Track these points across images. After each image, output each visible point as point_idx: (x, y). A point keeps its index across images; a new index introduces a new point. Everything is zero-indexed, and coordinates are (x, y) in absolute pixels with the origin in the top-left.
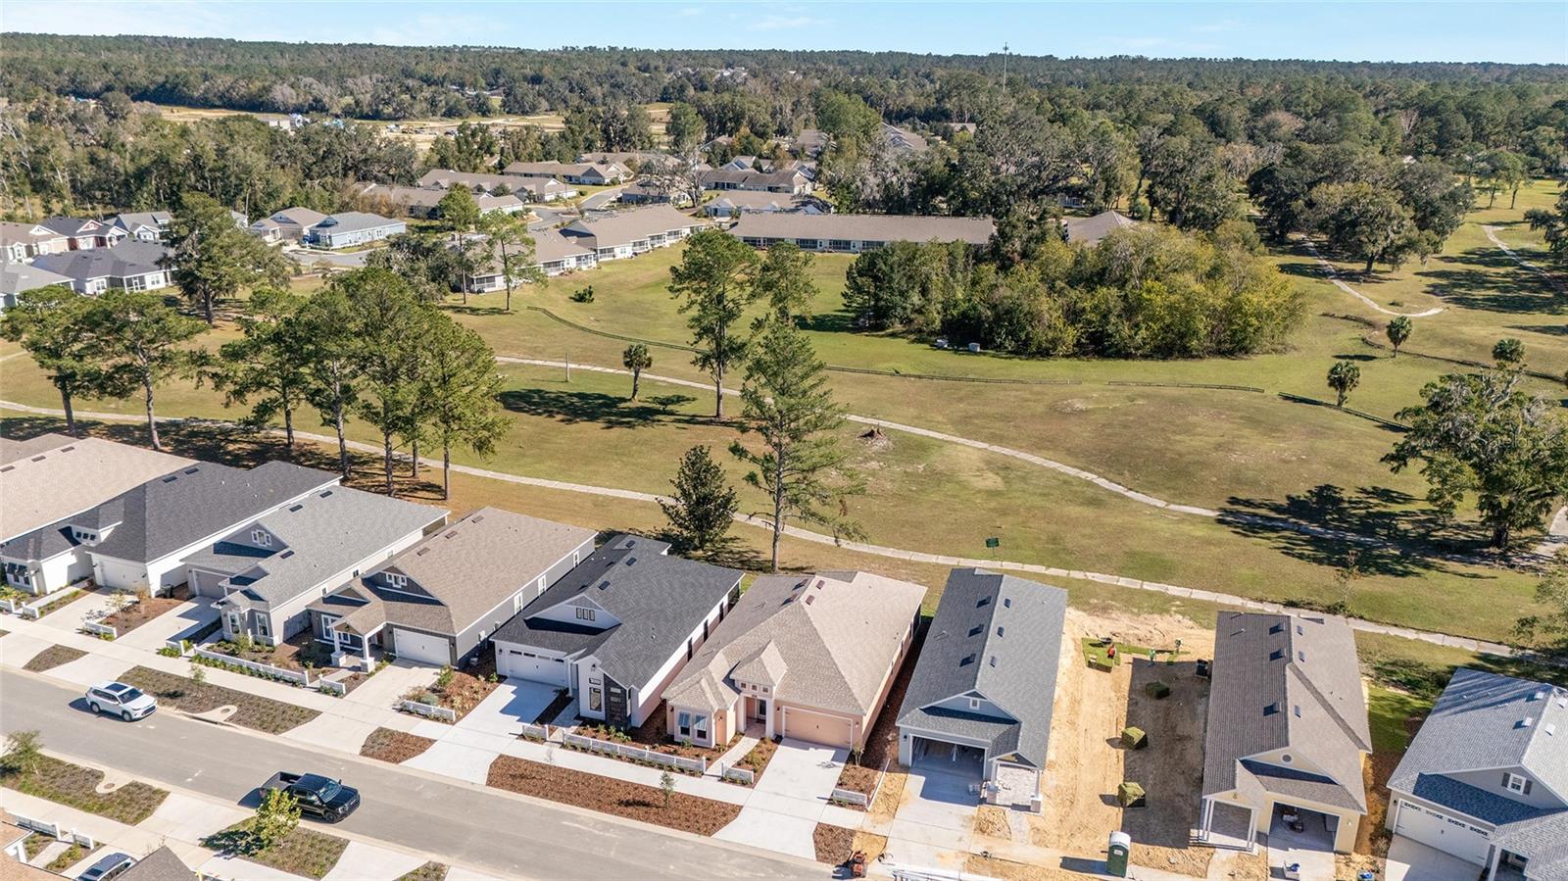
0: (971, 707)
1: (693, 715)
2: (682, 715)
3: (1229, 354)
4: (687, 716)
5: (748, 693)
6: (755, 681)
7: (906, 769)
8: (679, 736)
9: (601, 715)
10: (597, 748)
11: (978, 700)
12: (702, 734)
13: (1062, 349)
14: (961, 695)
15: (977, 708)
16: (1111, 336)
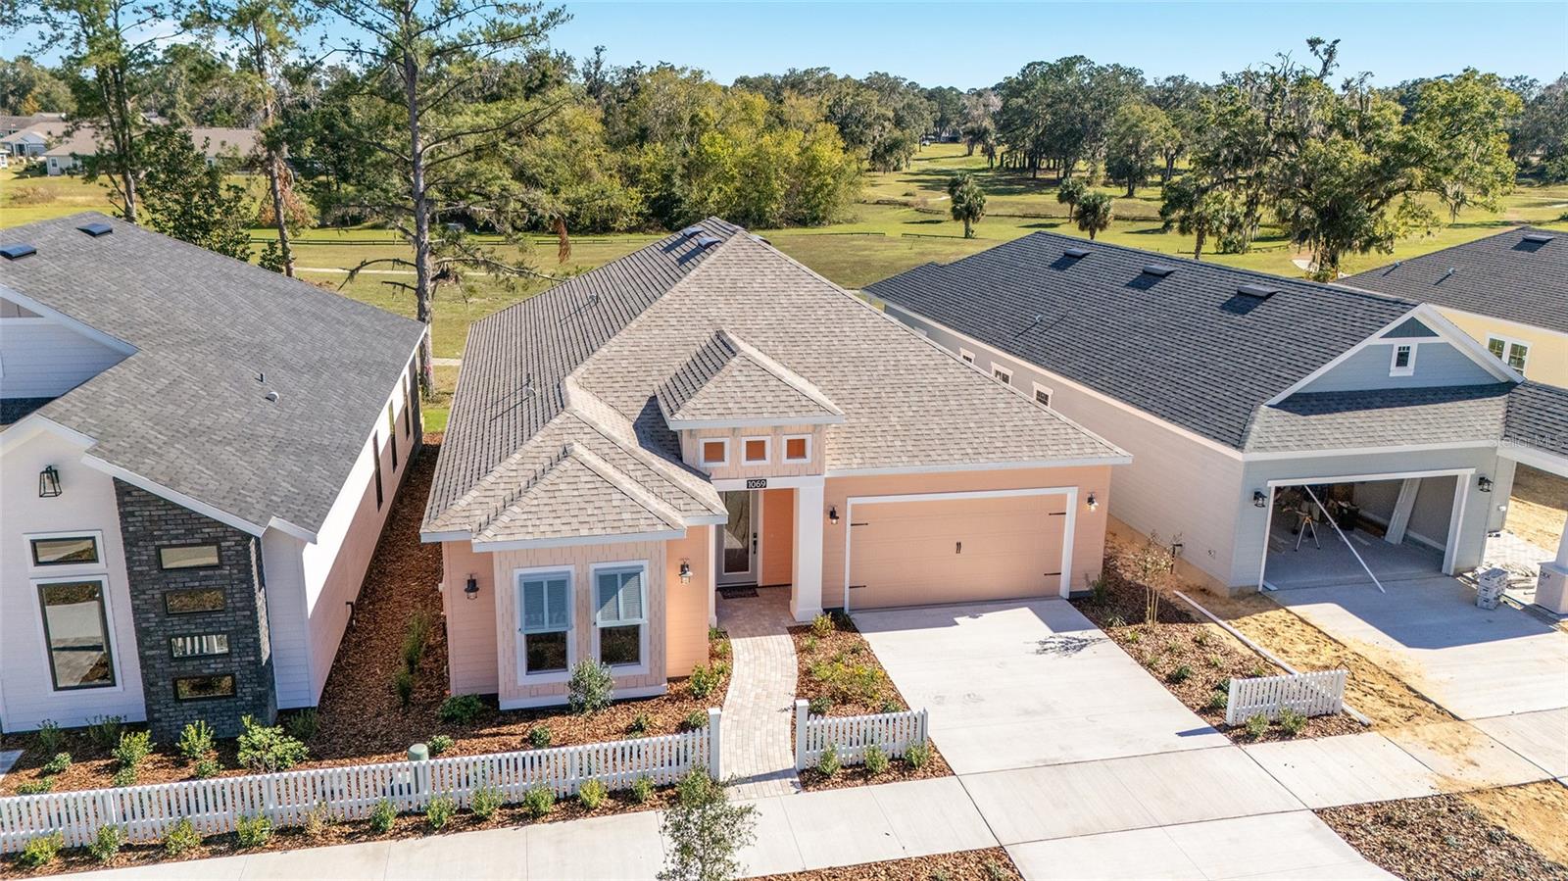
0: (1396, 372)
1: (582, 575)
2: (532, 589)
3: (802, 222)
4: (559, 587)
5: (735, 471)
6: (756, 426)
7: (1251, 599)
8: (519, 685)
9: (126, 695)
10: (152, 824)
11: (1413, 343)
12: (620, 646)
13: (623, 222)
14: (1375, 339)
15: (1408, 371)
16: (680, 201)
